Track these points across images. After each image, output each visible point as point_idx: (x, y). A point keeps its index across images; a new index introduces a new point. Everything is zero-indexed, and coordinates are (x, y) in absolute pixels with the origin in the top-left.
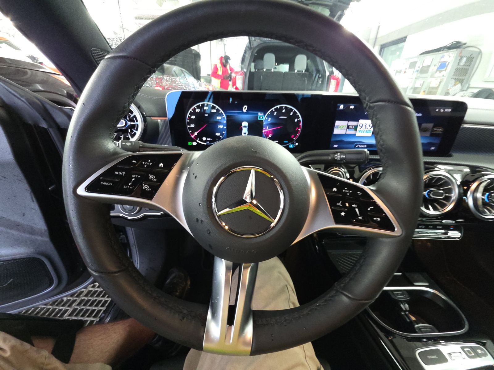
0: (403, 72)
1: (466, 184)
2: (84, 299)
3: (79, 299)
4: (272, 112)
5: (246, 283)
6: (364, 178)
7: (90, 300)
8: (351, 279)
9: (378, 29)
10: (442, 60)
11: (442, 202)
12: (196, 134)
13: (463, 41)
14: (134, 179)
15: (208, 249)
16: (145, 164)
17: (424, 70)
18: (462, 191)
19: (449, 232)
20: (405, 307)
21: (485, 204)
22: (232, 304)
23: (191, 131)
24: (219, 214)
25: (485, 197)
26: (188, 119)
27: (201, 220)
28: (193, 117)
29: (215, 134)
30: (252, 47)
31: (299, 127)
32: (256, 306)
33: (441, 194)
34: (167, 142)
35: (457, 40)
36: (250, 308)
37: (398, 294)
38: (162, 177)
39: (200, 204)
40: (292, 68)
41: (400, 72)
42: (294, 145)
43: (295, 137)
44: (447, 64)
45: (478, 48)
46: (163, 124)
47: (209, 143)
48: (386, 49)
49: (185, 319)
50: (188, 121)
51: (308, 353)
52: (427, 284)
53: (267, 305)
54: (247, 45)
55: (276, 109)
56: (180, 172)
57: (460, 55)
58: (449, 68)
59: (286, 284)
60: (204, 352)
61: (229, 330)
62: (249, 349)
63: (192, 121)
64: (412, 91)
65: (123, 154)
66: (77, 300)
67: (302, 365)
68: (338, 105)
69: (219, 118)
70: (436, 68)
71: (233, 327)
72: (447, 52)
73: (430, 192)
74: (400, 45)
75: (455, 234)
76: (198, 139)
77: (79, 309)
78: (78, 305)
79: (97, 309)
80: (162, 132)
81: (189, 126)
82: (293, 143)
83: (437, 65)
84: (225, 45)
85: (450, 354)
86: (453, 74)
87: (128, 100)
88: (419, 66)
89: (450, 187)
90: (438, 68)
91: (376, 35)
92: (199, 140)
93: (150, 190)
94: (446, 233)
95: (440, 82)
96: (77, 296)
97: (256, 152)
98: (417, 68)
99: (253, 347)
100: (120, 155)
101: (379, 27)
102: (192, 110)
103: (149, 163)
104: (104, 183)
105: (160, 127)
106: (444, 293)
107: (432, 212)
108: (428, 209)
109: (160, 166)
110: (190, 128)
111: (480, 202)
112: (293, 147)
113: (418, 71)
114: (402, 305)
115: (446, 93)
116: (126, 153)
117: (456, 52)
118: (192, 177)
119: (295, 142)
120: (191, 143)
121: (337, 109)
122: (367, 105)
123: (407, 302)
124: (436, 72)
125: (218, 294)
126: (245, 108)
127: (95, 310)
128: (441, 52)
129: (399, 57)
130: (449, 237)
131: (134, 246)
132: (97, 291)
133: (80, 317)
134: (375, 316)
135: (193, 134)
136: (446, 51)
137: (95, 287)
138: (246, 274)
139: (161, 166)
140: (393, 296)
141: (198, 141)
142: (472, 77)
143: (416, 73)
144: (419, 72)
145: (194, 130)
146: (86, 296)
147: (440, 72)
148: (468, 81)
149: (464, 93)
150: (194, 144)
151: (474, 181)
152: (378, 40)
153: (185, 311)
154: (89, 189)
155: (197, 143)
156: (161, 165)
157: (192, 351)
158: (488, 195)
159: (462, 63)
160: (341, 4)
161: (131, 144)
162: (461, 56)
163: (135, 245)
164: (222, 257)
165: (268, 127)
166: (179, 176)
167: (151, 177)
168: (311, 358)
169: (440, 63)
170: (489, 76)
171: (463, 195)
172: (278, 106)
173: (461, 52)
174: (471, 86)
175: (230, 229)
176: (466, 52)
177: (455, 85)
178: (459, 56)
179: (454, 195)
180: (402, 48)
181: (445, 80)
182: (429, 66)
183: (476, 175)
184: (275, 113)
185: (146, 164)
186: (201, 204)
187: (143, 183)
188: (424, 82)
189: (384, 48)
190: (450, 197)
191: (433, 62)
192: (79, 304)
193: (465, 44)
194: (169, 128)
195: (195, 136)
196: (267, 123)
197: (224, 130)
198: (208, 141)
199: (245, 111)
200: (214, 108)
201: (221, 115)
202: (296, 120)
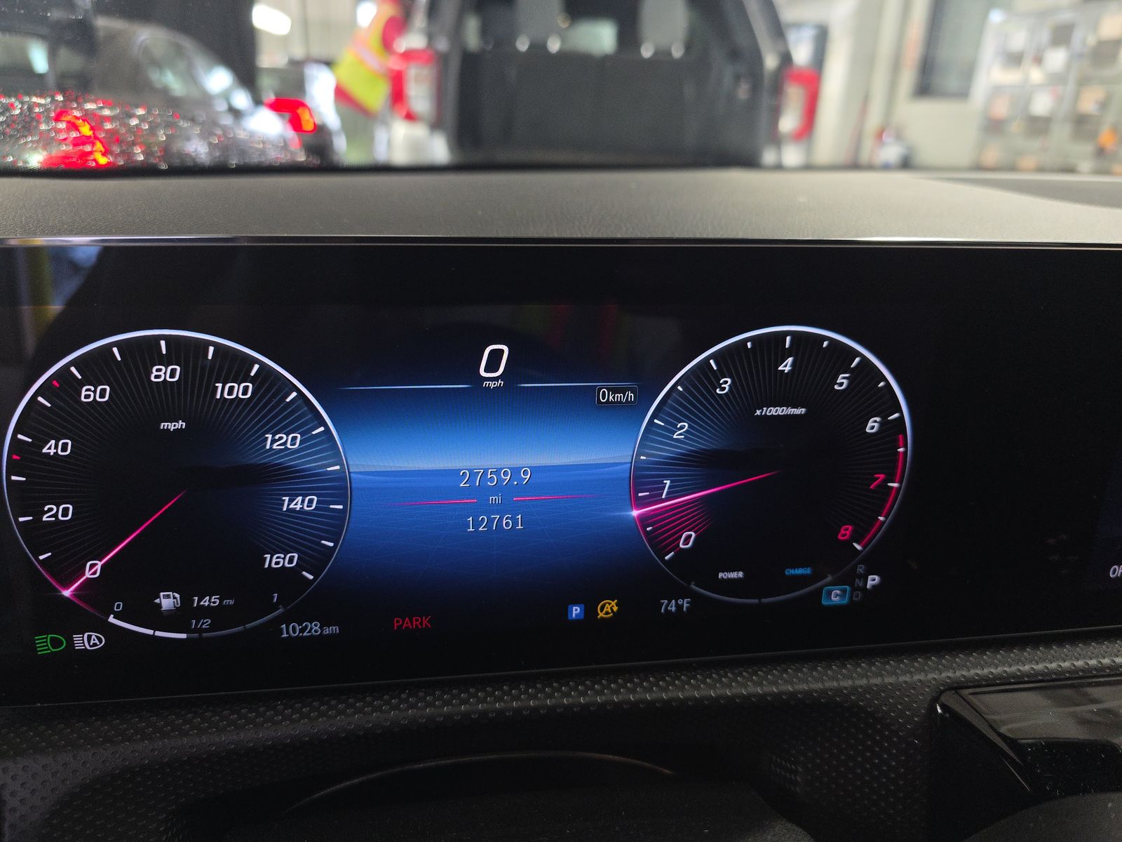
4: (702, 378)
12: (93, 570)
23: (45, 556)
26: (13, 467)
28: (57, 447)
29: (261, 560)
31: (891, 467)
40: (629, 36)
42: (854, 589)
43: (859, 535)
47: (215, 627)
50: (19, 479)
63: (48, 480)
64: (1069, 127)
69: (282, 442)
76: (119, 606)
81: (25, 519)
82: (849, 579)
110: (39, 534)
112: (845, 601)
119: (861, 569)
120: (56, 643)
135: (66, 569)
141: (114, 620)
150: (88, 641)
155: (111, 632)
165: (668, 483)
172: (748, 337)
184: (724, 385)
195: (89, 584)
196: (663, 452)
197: (335, 525)
198: (207, 612)
199: (490, 377)
200: (235, 367)
201: (301, 417)
202: (873, 425)
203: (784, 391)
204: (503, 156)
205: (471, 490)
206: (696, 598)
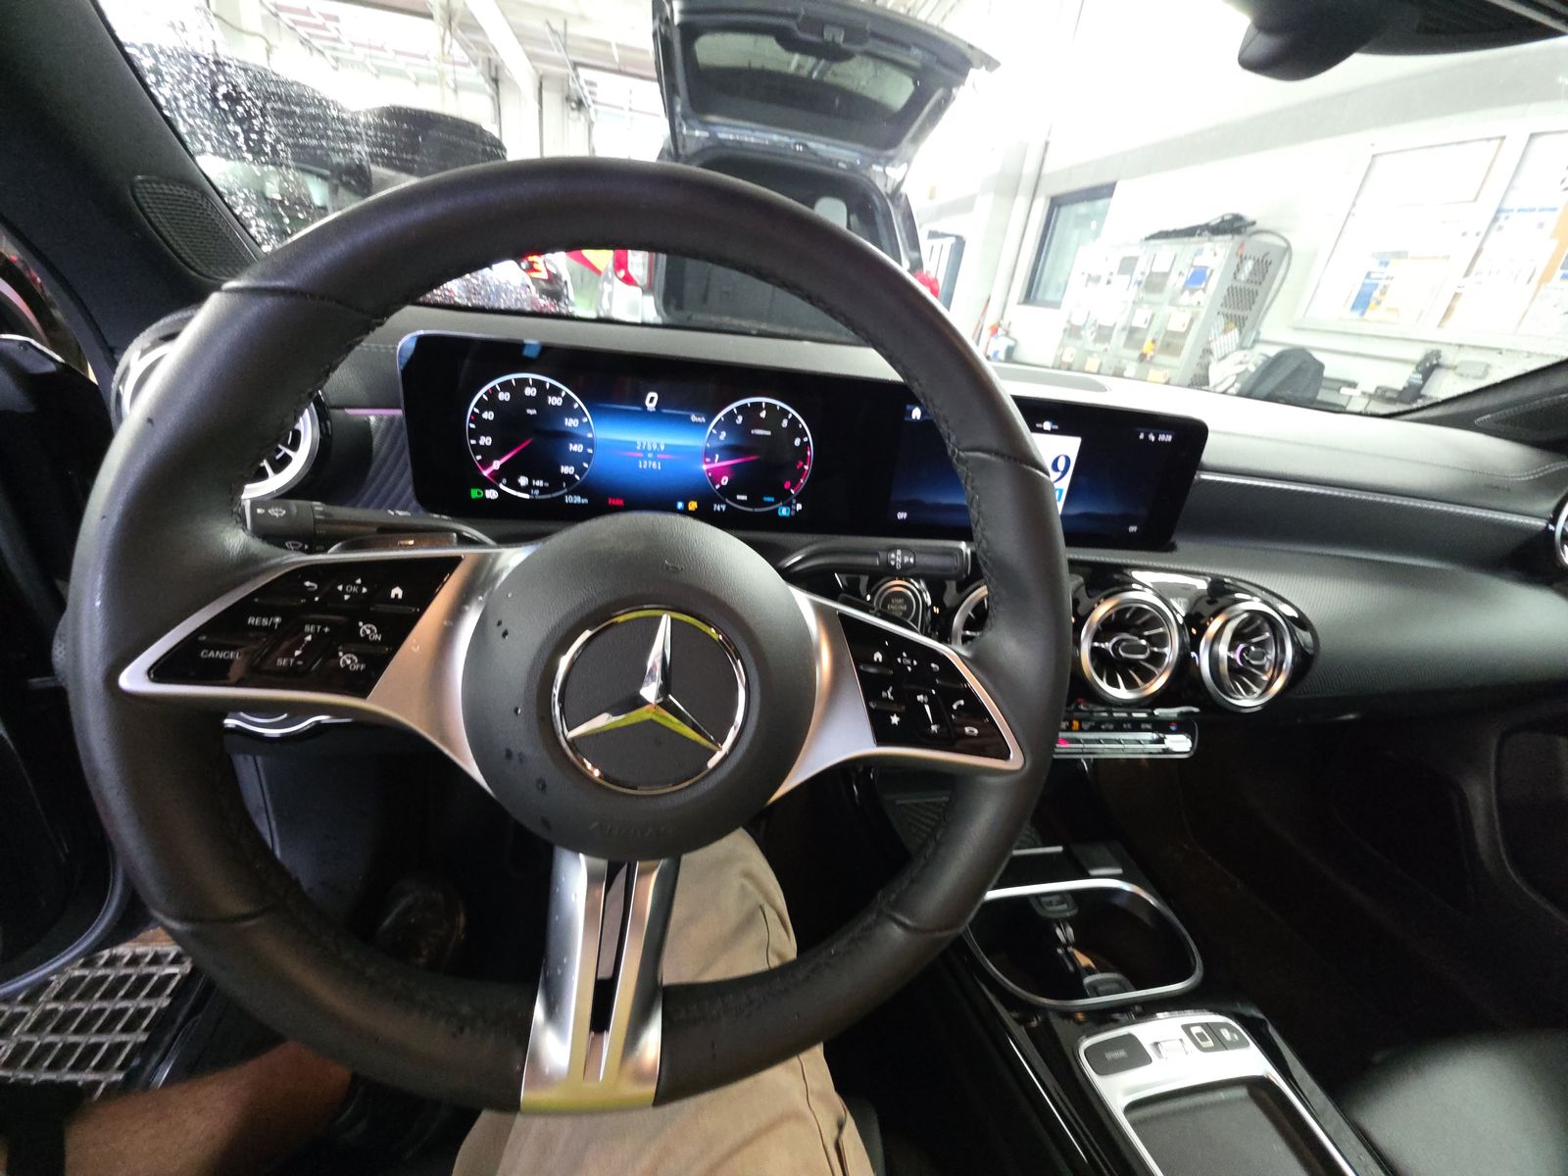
0: (1104, 280)
1: (1195, 622)
2: (55, 1011)
3: (33, 1011)
4: (731, 416)
5: (645, 913)
6: (968, 604)
7: (78, 1012)
8: (912, 881)
9: (1046, 150)
10: (1199, 262)
11: (1145, 667)
12: (496, 465)
13: (1249, 216)
14: (309, 638)
15: (537, 829)
16: (344, 592)
17: (1154, 284)
18: (1187, 639)
19: (1167, 736)
20: (1065, 934)
21: (1235, 671)
22: (606, 973)
23: (479, 457)
24: (571, 734)
25: (1236, 656)
26: (471, 421)
27: (520, 755)
28: (488, 415)
29: (560, 469)
30: (681, 151)
31: (805, 460)
32: (672, 973)
33: (1143, 650)
34: (400, 497)
35: (1235, 211)
36: (656, 981)
37: (1050, 903)
38: (398, 628)
39: (516, 710)
41: (1097, 279)
42: (791, 509)
43: (793, 487)
44: (1208, 273)
45: (1285, 240)
46: (388, 430)
47: (540, 494)
48: (1064, 211)
49: (467, 1030)
50: (472, 426)
51: (813, 1084)
52: (1119, 871)
53: (704, 969)
54: (667, 146)
55: (742, 409)
56: (456, 614)
57: (1239, 253)
58: (1213, 283)
59: (762, 901)
60: (522, 1113)
61: (594, 1048)
62: (651, 1089)
63: (483, 427)
64: (1124, 336)
65: (273, 562)
66: (28, 1015)
67: (796, 1116)
68: (908, 407)
69: (571, 423)
70: (1183, 280)
71: (607, 1038)
72: (1209, 240)
73: (1118, 643)
74: (1100, 204)
75: (1180, 744)
76: (504, 481)
77: (37, 1044)
78: (34, 1029)
79: (107, 1040)
80: (382, 454)
81: (473, 442)
82: (789, 505)
83: (1186, 272)
84: (591, 124)
85: (1156, 1044)
86: (1221, 301)
87: (295, 407)
88: (1142, 267)
89: (1161, 630)
90: (1187, 283)
91: (1038, 170)
92: (506, 485)
93: (362, 667)
94: (1161, 741)
95: (1192, 321)
96: (25, 1001)
97: (676, 570)
98: (1137, 276)
99: (662, 1084)
100: (264, 565)
101: (1047, 144)
102: (487, 393)
103: (359, 586)
104: (212, 654)
105: (376, 441)
106: (1154, 891)
107: (1122, 693)
108: (1115, 684)
109: (393, 596)
110: (478, 449)
111: (1224, 667)
112: (788, 515)
113: (1139, 283)
114: (1058, 932)
115: (1203, 351)
116: (282, 555)
117: (1231, 244)
118: (495, 632)
119: (794, 501)
120: (479, 493)
121: (906, 419)
122: (954, 452)
123: (1071, 921)
124: (1182, 292)
125: (565, 950)
126: (652, 399)
127: (98, 1046)
128: (1196, 239)
129: (1097, 234)
130: (1166, 751)
131: (264, 815)
132: (105, 978)
133: (45, 1072)
134: (990, 964)
135: (486, 464)
136: (1207, 239)
137: (97, 963)
138: (647, 889)
139: (396, 595)
140: (1038, 909)
141: (502, 487)
142: (1266, 313)
143: (1134, 289)
144: (1142, 286)
145: (489, 454)
146: (59, 997)
147: (1192, 292)
148: (1256, 325)
149: (1245, 356)
150: (492, 494)
151: (1215, 615)
152: (1043, 184)
153: (466, 1010)
154: (160, 672)
155: (500, 492)
156: (397, 592)
157: (486, 1117)
158: (1243, 651)
159: (1243, 276)
160: (944, 71)
161: (284, 512)
162: (1241, 256)
163: (267, 812)
164: (577, 847)
165: (717, 456)
166: (452, 624)
167: (366, 629)
168: (822, 1097)
169: (1192, 270)
170: (1304, 316)
171: (1189, 647)
172: (748, 401)
173: (1242, 246)
174: (1263, 336)
175: (604, 776)
176: (1255, 244)
177: (1225, 331)
178: (1237, 254)
179: (1171, 653)
180: (1102, 216)
181: (1202, 316)
182: (1166, 275)
183: (1221, 601)
184: (740, 420)
185: (347, 592)
186: (519, 711)
187: (340, 648)
188: (1153, 316)
189: (1059, 206)
190: (1163, 655)
191: (1175, 264)
192: (37, 1027)
193: (1254, 223)
194: (407, 442)
195: (494, 471)
196: (716, 444)
197: (588, 458)
198: (536, 487)
199: (651, 406)
200: (556, 392)
201: (579, 414)
202: (797, 442)
203: (761, 424)
204: (699, 318)
205: (641, 451)
206: (728, 506)
